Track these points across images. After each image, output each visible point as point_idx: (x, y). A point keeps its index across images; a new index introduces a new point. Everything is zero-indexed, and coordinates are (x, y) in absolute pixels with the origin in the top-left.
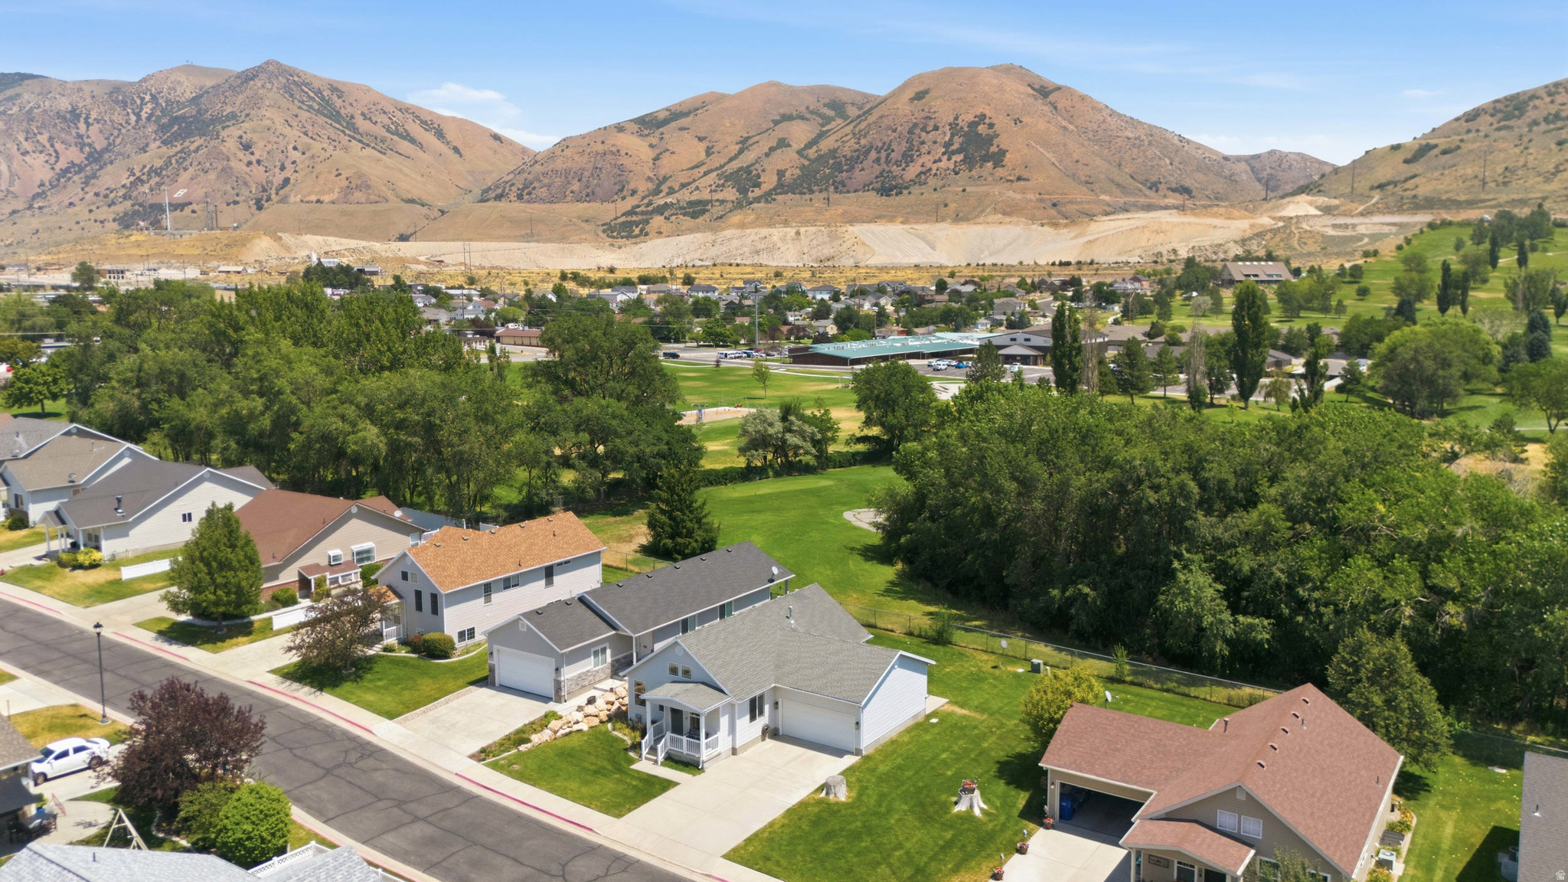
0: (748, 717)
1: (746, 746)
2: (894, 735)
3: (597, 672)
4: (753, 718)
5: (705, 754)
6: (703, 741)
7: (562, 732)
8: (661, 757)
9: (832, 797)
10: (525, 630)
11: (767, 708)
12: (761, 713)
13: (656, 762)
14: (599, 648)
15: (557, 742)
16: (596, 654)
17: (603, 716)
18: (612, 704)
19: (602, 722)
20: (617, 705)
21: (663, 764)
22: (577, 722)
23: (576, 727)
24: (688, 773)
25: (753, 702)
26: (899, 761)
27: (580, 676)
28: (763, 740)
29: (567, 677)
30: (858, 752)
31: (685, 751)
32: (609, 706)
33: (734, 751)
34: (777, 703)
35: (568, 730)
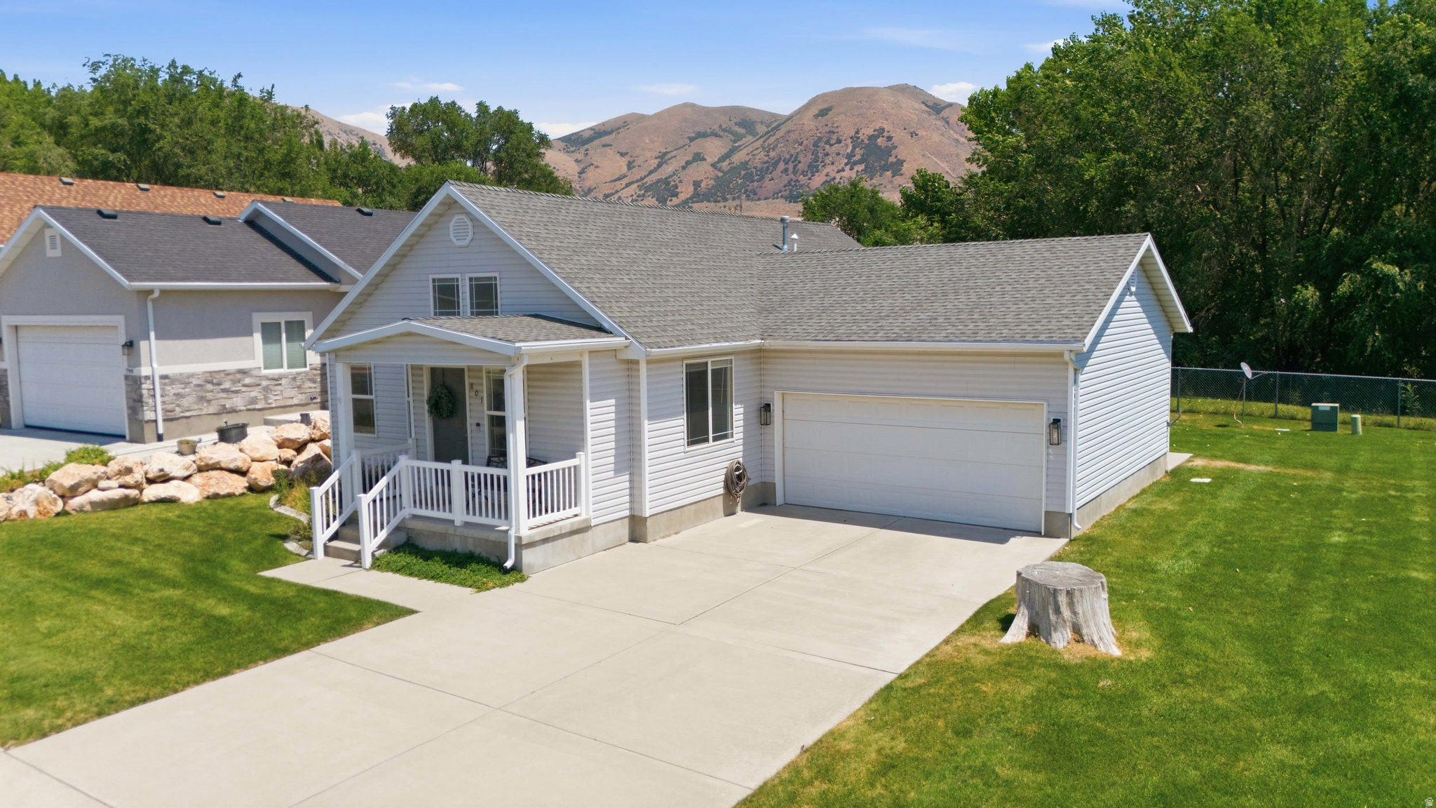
0: (679, 424)
1: (680, 516)
2: (1123, 496)
3: (277, 379)
4: (696, 434)
5: (523, 524)
6: (519, 471)
7: (95, 495)
8: (370, 543)
9: (1061, 640)
10: (57, 253)
11: (738, 414)
12: (722, 428)
13: (356, 558)
14: (281, 318)
15: (63, 519)
16: (271, 333)
17: (262, 474)
18: (300, 447)
19: (253, 489)
20: (313, 450)
21: (377, 564)
22: (165, 478)
23: (152, 492)
24: (462, 584)
25: (696, 380)
26: (1205, 549)
27: (212, 379)
28: (730, 512)
29: (160, 370)
30: (1055, 525)
31: (458, 515)
32: (288, 453)
33: (637, 529)
34: (767, 407)
35: (117, 493)
